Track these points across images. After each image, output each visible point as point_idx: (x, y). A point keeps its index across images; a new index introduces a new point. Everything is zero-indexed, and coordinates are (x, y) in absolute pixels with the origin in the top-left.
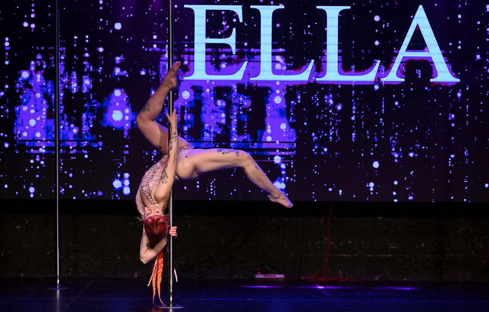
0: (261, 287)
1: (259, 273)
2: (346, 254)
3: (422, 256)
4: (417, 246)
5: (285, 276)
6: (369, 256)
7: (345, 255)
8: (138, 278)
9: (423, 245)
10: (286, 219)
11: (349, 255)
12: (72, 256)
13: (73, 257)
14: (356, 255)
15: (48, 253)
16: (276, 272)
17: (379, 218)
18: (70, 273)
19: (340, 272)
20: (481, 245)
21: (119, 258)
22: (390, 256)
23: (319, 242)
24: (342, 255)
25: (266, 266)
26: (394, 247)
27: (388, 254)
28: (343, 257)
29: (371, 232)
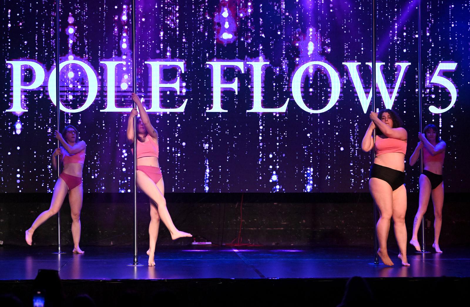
0: (196, 251)
1: (195, 241)
3: (304, 229)
4: (300, 222)
5: (212, 243)
6: (268, 229)
7: (252, 229)
8: (113, 245)
9: (304, 221)
11: (255, 229)
14: (259, 229)
16: (206, 241)
17: (275, 204)
19: (249, 240)
20: (343, 221)
23: (235, 220)
24: (250, 229)
25: (199, 236)
26: (285, 223)
27: (281, 228)
28: (251, 230)
29: (269, 213)
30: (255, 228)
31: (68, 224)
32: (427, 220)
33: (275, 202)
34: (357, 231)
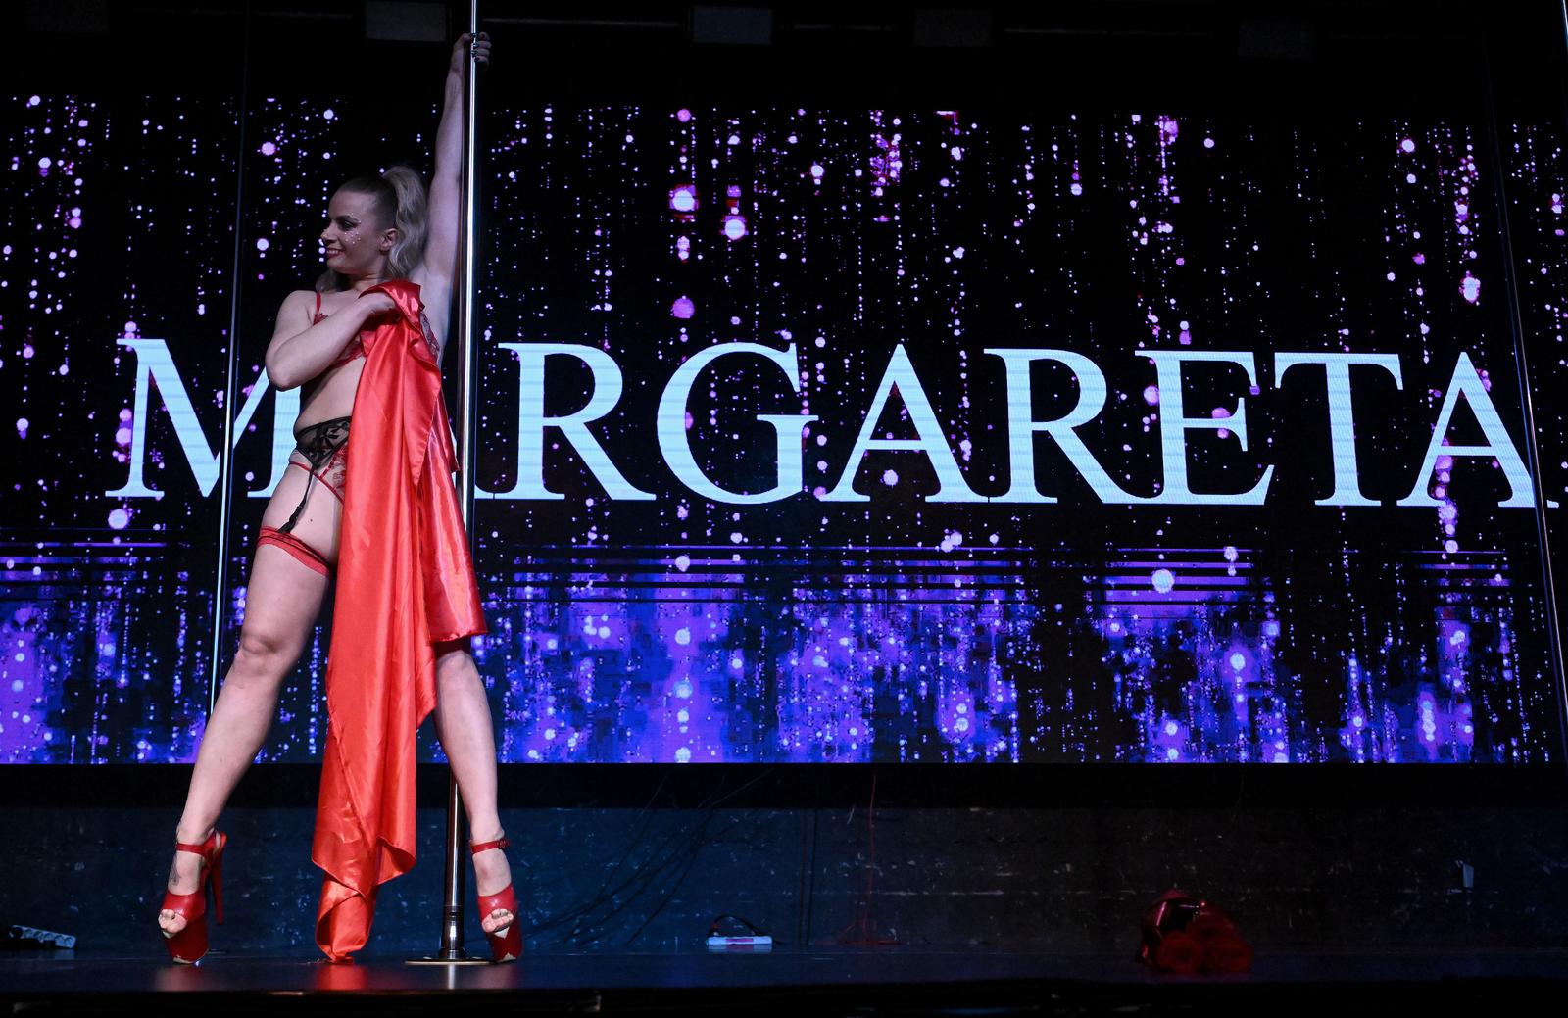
1: (716, 934)
2: (905, 890)
3: (1069, 892)
4: (1056, 872)
5: (774, 941)
6: (954, 893)
7: (902, 893)
9: (1069, 867)
10: (774, 813)
11: (911, 893)
12: (299, 901)
13: (302, 904)
14: (926, 893)
15: (247, 895)
16: (754, 932)
17: (972, 810)
18: (293, 941)
19: (893, 930)
20: (1193, 868)
21: (404, 904)
22: (999, 893)
23: (844, 864)
24: (894, 893)
25: (731, 918)
26: (1008, 874)
27: (994, 889)
28: (899, 896)
29: (956, 842)
30: (912, 890)
31: (300, 877)
32: (1462, 862)
33: (975, 806)
34: (1242, 899)
